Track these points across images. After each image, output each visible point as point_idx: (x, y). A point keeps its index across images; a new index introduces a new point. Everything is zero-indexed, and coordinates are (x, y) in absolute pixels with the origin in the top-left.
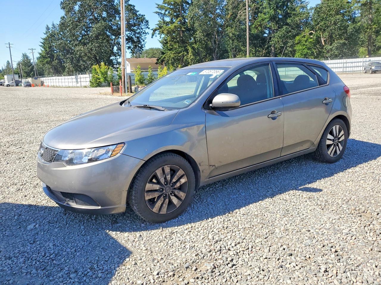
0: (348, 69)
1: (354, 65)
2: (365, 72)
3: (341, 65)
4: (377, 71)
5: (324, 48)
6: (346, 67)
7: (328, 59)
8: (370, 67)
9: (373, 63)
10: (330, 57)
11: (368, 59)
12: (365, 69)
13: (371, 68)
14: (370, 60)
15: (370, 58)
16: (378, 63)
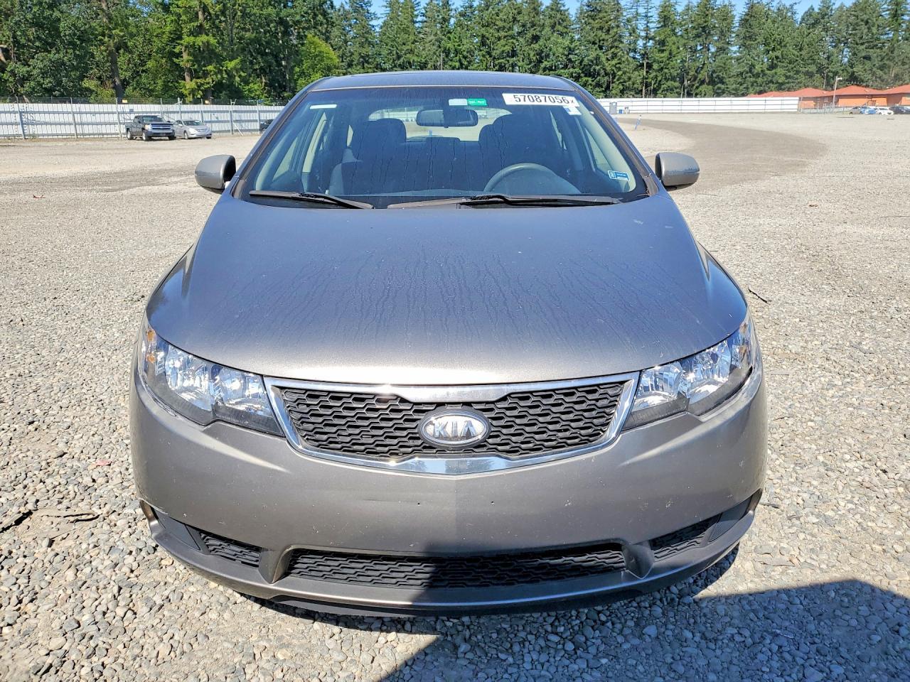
0: (87, 129)
1: (98, 118)
2: (129, 137)
3: (69, 118)
4: (157, 135)
5: (8, 69)
6: (82, 124)
7: (23, 101)
8: (142, 126)
9: (144, 116)
10: (29, 95)
11: (127, 108)
12: (128, 129)
13: (143, 129)
14: (131, 111)
15: (131, 106)
16: (152, 117)
